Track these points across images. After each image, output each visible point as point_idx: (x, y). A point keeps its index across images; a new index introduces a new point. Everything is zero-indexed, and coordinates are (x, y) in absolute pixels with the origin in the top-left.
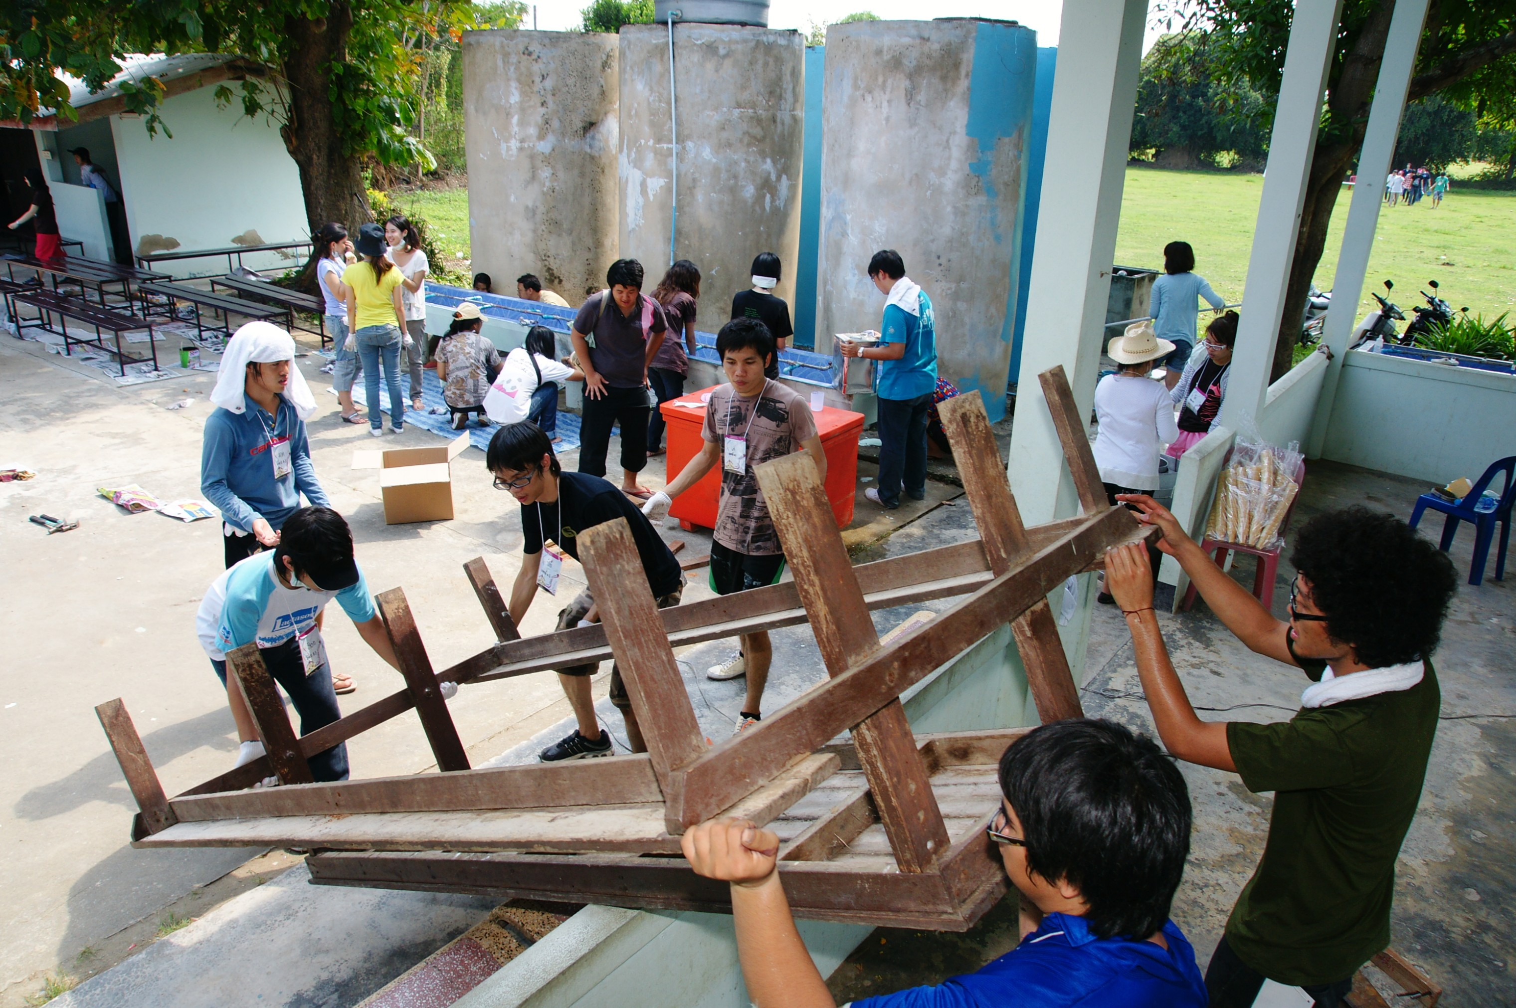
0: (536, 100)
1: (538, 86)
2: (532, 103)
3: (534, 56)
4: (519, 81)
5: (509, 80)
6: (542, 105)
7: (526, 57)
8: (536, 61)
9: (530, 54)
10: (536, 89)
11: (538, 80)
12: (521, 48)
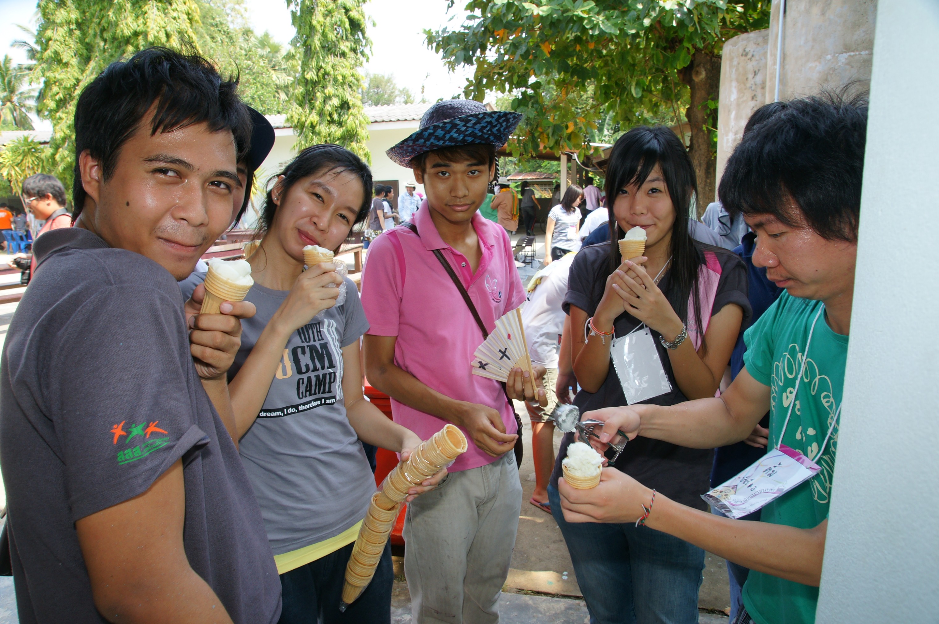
0: (748, 95)
1: (750, 82)
2: (745, 98)
3: (749, 56)
4: (737, 80)
5: (731, 81)
6: (753, 98)
7: (743, 58)
8: (750, 59)
9: (746, 55)
10: (748, 85)
11: (750, 76)
12: (741, 50)
